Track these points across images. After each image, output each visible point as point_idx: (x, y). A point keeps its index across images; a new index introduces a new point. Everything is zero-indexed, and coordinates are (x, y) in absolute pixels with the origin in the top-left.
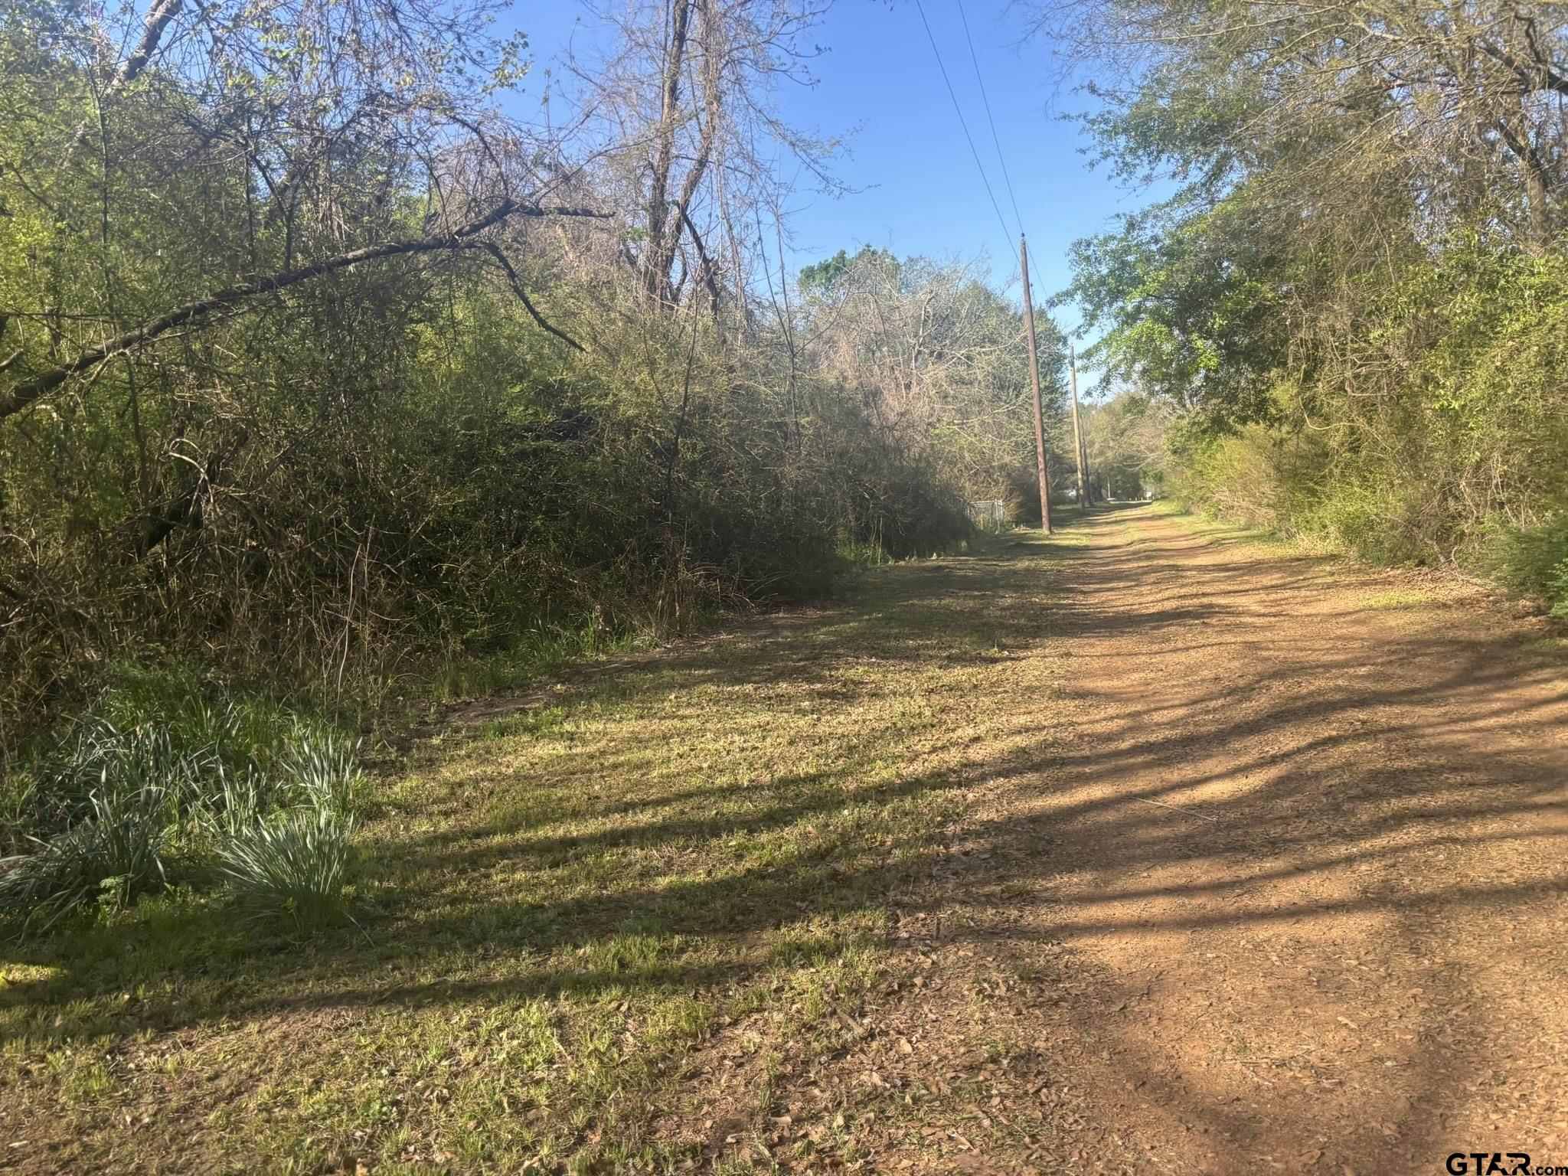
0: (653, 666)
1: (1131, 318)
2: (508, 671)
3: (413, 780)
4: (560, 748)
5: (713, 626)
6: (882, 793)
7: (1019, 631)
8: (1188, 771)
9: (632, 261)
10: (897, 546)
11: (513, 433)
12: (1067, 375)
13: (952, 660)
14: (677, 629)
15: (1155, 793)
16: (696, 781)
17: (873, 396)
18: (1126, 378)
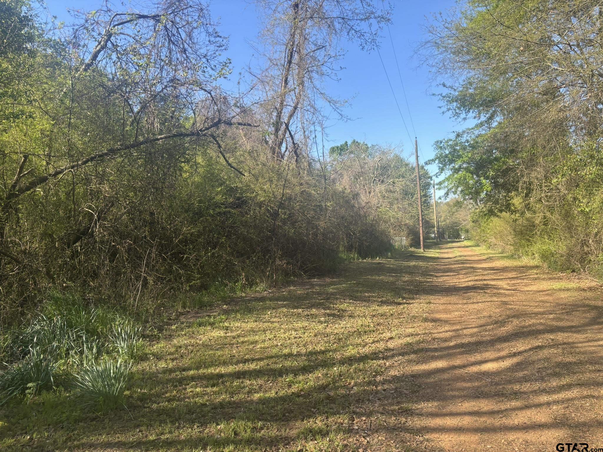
0: (262, 299)
1: (456, 171)
2: (206, 299)
3: (162, 344)
4: (222, 333)
5: (288, 283)
6: (350, 360)
7: (410, 292)
8: (478, 357)
9: (267, 142)
10: (363, 254)
11: (217, 205)
12: (432, 190)
13: (383, 303)
14: (274, 284)
15: (464, 366)
16: (275, 351)
17: (356, 196)
18: (455, 193)
